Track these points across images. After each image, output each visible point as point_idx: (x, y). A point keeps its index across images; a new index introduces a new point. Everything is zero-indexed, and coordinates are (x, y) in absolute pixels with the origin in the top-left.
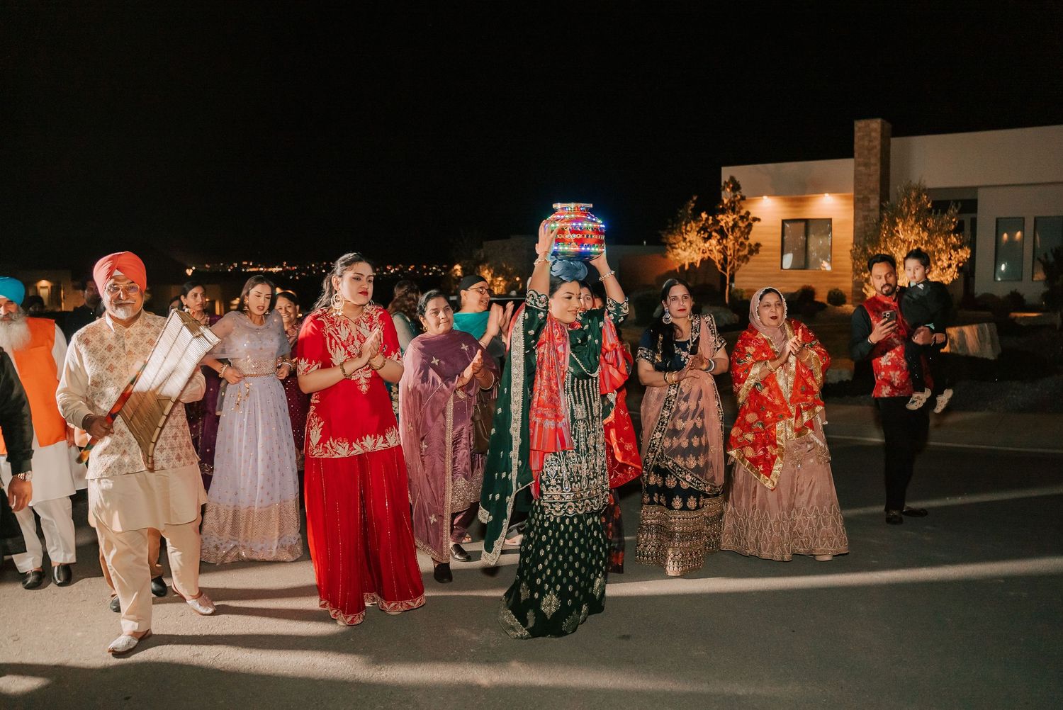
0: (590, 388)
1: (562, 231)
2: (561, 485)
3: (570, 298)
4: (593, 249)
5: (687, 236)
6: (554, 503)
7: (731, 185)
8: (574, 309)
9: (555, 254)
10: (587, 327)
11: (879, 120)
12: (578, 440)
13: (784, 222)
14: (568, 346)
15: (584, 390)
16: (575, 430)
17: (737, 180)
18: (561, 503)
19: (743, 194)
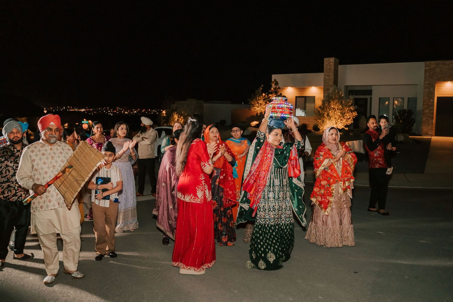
0: (283, 173)
1: (274, 108)
2: (265, 211)
3: (277, 135)
4: (286, 116)
5: (259, 102)
6: (261, 218)
7: (275, 83)
8: (278, 140)
9: (271, 117)
10: (285, 148)
11: (334, 58)
12: (275, 193)
13: (296, 97)
14: (274, 155)
15: (279, 173)
16: (274, 189)
17: (277, 80)
18: (264, 218)
19: (279, 86)
